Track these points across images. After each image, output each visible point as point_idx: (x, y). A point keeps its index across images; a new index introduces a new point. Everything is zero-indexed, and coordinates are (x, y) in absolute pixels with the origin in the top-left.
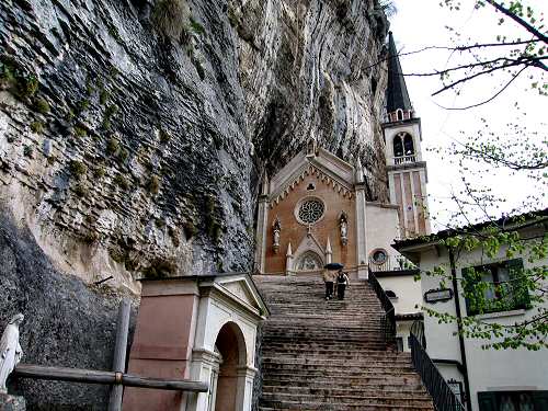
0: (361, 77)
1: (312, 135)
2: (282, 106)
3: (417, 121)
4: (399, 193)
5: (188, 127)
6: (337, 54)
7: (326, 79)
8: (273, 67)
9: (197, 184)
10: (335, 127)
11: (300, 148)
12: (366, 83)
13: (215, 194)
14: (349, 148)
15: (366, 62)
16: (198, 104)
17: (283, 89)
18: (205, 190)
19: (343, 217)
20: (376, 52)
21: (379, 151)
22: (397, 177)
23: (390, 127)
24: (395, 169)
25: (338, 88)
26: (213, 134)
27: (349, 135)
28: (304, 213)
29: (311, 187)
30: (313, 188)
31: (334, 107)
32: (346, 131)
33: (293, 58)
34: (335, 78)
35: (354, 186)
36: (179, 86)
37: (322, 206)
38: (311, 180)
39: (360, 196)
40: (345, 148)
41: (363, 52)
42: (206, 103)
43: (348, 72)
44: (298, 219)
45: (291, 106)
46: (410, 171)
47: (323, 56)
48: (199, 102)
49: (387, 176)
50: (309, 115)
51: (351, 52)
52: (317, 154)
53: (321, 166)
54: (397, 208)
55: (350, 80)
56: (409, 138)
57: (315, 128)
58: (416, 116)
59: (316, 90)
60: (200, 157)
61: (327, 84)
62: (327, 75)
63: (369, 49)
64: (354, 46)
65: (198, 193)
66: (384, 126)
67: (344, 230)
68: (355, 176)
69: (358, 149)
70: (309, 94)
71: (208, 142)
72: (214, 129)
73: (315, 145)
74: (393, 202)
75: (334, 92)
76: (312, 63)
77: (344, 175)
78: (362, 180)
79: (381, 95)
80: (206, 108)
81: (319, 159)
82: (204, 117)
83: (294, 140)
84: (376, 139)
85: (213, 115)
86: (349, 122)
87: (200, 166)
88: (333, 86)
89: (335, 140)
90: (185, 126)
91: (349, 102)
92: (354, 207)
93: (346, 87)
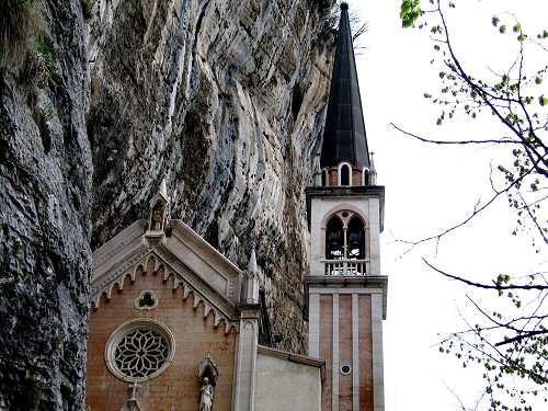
0: (274, 81)
1: (164, 190)
2: (109, 123)
3: (378, 192)
4: (326, 335)
5: (16, 246)
6: (232, 28)
7: (204, 77)
8: (102, 39)
9: (16, 355)
10: (210, 177)
11: (132, 216)
12: (282, 93)
13: (45, 375)
14: (233, 223)
15: (287, 53)
16: (37, 203)
17: (116, 87)
18: (28, 366)
19: (208, 372)
20: (308, 33)
21: (293, 236)
22: (326, 302)
23: (324, 197)
24: (324, 283)
25: (226, 98)
26: (56, 259)
27: (236, 197)
28: (126, 354)
29: (148, 300)
30: (151, 303)
31: (213, 136)
32: (230, 188)
33: (143, 25)
34: (222, 76)
35: (238, 309)
36: (10, 167)
37: (166, 342)
38: (149, 286)
39: (249, 332)
40: (225, 225)
41: (285, 32)
42: (52, 199)
43: (251, 66)
44: (112, 365)
45: (127, 125)
46: (354, 291)
47: (204, 28)
48: (40, 198)
49: (306, 297)
50: (161, 147)
51: (260, 28)
52: (169, 234)
53: (173, 258)
54: (319, 365)
55: (250, 83)
56: (358, 224)
57: (168, 175)
58: (378, 181)
59: (180, 99)
60: (28, 303)
61: (205, 87)
62: (206, 68)
63: (297, 27)
64: (269, 15)
65: (14, 371)
66: (312, 193)
67: (207, 400)
68: (244, 288)
69: (250, 229)
70: (167, 105)
71: (45, 275)
72: (58, 251)
73: (167, 212)
74: (314, 352)
75: (216, 105)
76: (180, 41)
77: (220, 283)
78: (255, 298)
79: (308, 121)
80: (50, 211)
81: (171, 243)
82: (46, 228)
83: (123, 195)
84: (289, 211)
85: (60, 224)
86: (239, 170)
87: (26, 322)
88: (216, 92)
89: (206, 204)
90: (10, 244)
91: (245, 129)
92: (234, 354)
93: (242, 97)
